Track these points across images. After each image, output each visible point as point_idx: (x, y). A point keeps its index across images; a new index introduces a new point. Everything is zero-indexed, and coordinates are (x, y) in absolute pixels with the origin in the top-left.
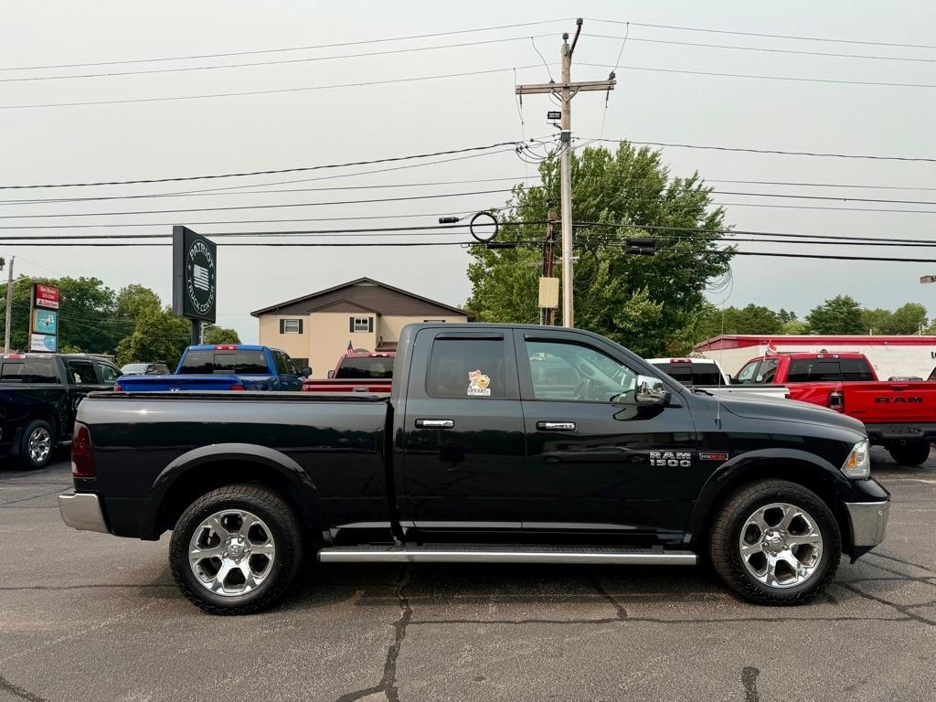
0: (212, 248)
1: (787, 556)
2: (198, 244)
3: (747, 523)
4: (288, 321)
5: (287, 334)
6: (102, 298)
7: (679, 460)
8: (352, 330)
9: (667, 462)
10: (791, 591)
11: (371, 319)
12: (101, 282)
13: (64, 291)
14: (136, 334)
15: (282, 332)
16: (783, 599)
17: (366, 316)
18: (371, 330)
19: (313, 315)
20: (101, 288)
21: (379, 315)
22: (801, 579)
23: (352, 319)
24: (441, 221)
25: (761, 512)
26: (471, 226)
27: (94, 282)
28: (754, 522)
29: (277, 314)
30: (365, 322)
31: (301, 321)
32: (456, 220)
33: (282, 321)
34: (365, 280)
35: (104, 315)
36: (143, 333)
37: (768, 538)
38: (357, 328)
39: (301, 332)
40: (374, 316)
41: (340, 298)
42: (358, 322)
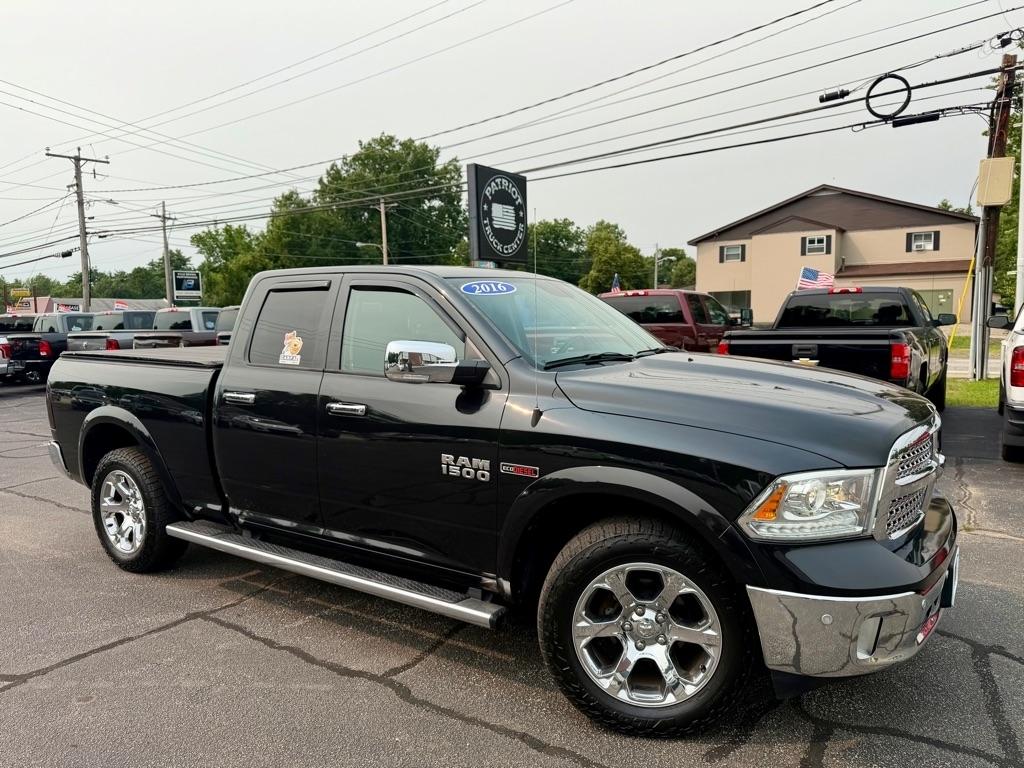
0: (519, 181)
1: (659, 654)
2: (498, 180)
3: (595, 585)
4: (729, 248)
5: (728, 263)
6: (572, 239)
7: (476, 470)
8: (803, 253)
9: (461, 470)
10: (645, 714)
11: (829, 238)
12: (573, 223)
13: (542, 233)
14: (592, 272)
15: (722, 261)
16: (626, 724)
17: (822, 234)
18: (828, 252)
19: (756, 238)
20: (573, 229)
21: (841, 231)
22: (671, 699)
23: (804, 239)
24: (822, 100)
25: (622, 571)
26: (868, 97)
27: (567, 223)
28: (607, 586)
29: (715, 241)
30: (820, 241)
31: (743, 247)
32: (844, 94)
33: (722, 249)
34: (824, 188)
35: (577, 255)
36: (599, 271)
37: (635, 617)
38: (811, 250)
39: (743, 259)
40: (832, 233)
41: (789, 214)
42: (812, 242)
